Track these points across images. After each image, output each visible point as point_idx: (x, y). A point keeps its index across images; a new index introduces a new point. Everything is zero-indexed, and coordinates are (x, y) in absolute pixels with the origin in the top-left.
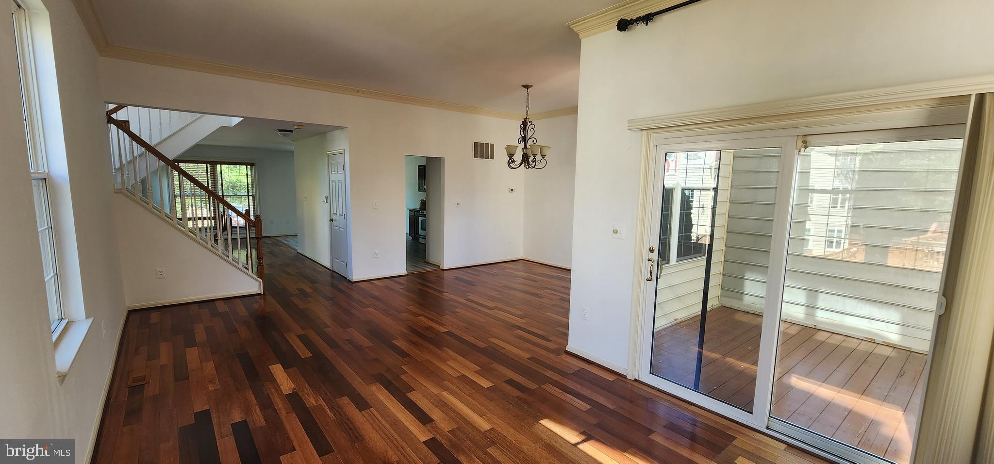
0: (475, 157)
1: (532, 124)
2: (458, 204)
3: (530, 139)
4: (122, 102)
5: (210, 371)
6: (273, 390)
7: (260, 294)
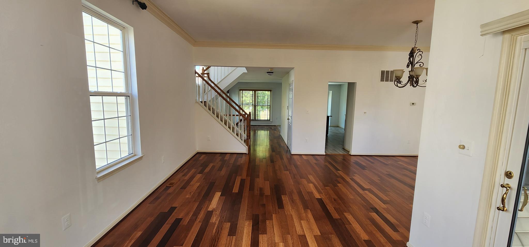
0: (381, 81)
1: (419, 51)
2: (365, 113)
3: (417, 63)
4: (209, 65)
5: (195, 187)
6: (206, 206)
7: (246, 154)
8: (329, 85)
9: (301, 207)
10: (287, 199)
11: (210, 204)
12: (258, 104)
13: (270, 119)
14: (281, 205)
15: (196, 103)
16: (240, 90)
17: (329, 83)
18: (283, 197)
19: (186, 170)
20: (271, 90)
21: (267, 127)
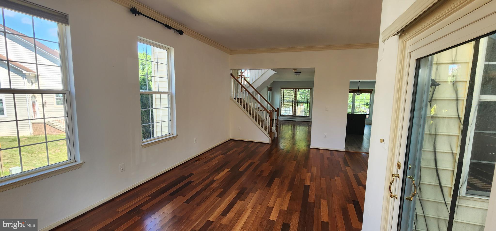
5: (213, 164)
6: (214, 176)
7: (269, 144)
8: (350, 82)
9: (286, 188)
10: (279, 181)
11: (217, 175)
12: (298, 102)
13: (309, 115)
14: (270, 184)
15: (230, 99)
16: (282, 88)
17: (350, 81)
18: (276, 180)
19: (215, 151)
20: (311, 88)
21: (305, 123)
